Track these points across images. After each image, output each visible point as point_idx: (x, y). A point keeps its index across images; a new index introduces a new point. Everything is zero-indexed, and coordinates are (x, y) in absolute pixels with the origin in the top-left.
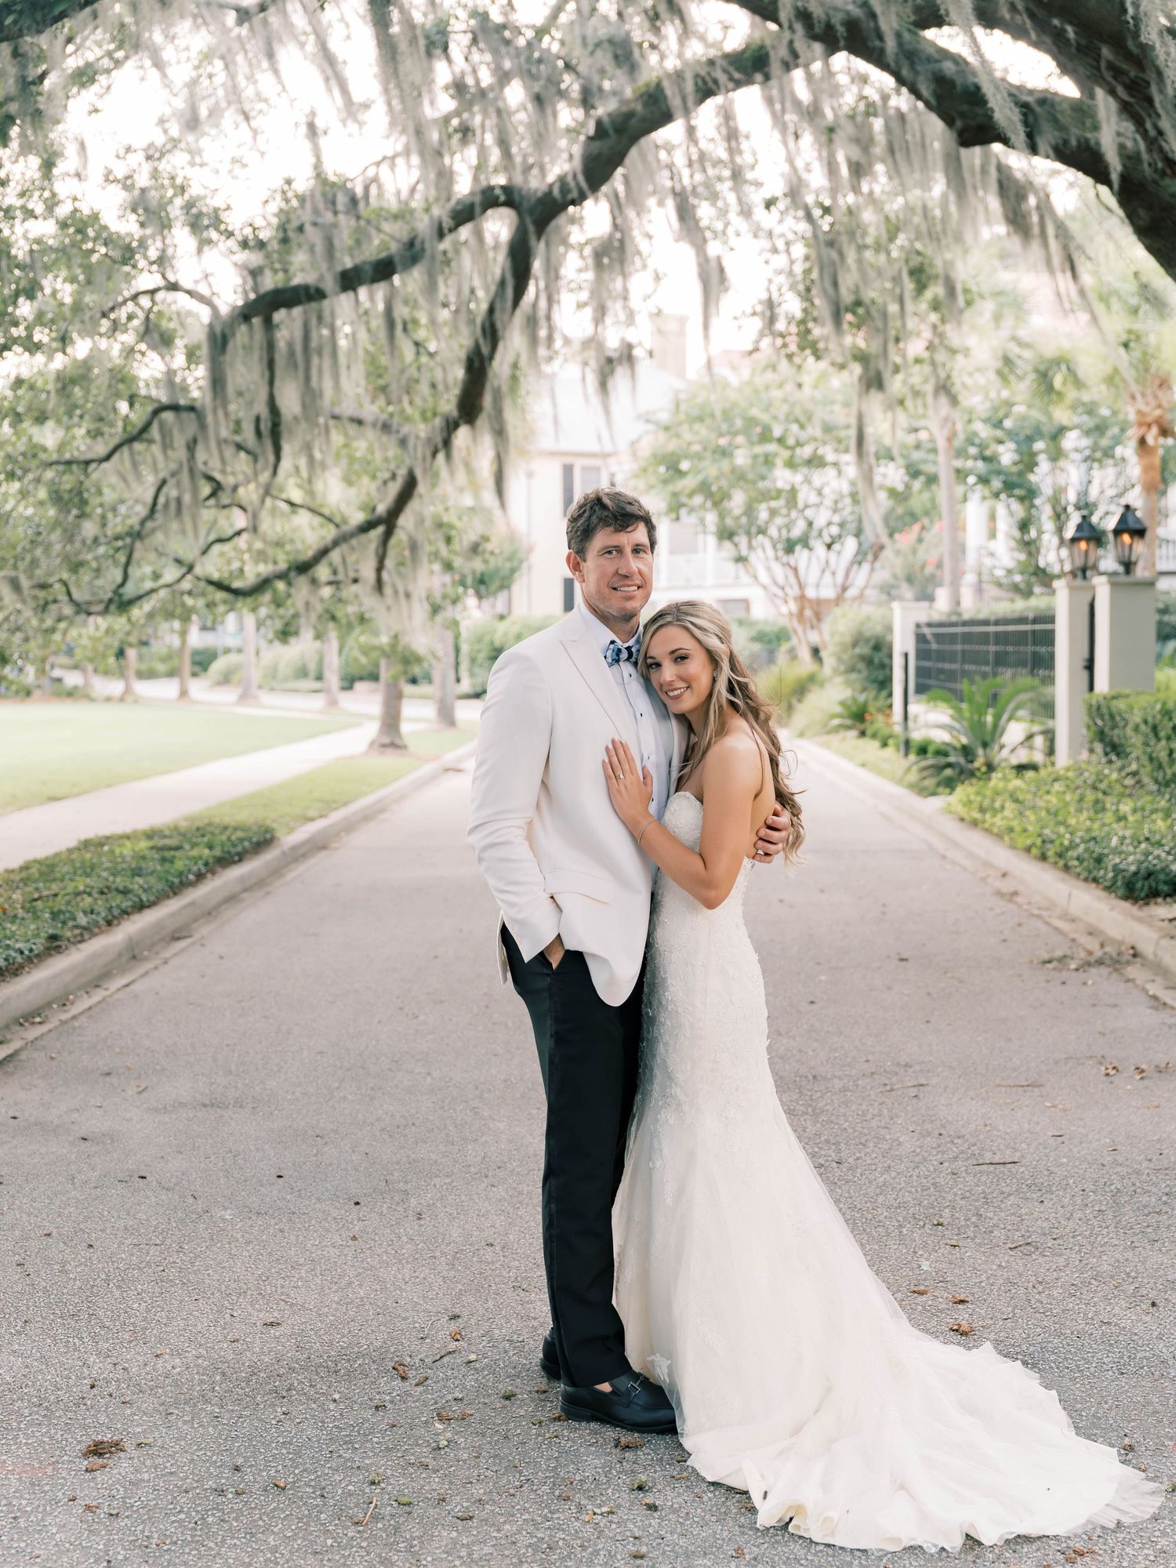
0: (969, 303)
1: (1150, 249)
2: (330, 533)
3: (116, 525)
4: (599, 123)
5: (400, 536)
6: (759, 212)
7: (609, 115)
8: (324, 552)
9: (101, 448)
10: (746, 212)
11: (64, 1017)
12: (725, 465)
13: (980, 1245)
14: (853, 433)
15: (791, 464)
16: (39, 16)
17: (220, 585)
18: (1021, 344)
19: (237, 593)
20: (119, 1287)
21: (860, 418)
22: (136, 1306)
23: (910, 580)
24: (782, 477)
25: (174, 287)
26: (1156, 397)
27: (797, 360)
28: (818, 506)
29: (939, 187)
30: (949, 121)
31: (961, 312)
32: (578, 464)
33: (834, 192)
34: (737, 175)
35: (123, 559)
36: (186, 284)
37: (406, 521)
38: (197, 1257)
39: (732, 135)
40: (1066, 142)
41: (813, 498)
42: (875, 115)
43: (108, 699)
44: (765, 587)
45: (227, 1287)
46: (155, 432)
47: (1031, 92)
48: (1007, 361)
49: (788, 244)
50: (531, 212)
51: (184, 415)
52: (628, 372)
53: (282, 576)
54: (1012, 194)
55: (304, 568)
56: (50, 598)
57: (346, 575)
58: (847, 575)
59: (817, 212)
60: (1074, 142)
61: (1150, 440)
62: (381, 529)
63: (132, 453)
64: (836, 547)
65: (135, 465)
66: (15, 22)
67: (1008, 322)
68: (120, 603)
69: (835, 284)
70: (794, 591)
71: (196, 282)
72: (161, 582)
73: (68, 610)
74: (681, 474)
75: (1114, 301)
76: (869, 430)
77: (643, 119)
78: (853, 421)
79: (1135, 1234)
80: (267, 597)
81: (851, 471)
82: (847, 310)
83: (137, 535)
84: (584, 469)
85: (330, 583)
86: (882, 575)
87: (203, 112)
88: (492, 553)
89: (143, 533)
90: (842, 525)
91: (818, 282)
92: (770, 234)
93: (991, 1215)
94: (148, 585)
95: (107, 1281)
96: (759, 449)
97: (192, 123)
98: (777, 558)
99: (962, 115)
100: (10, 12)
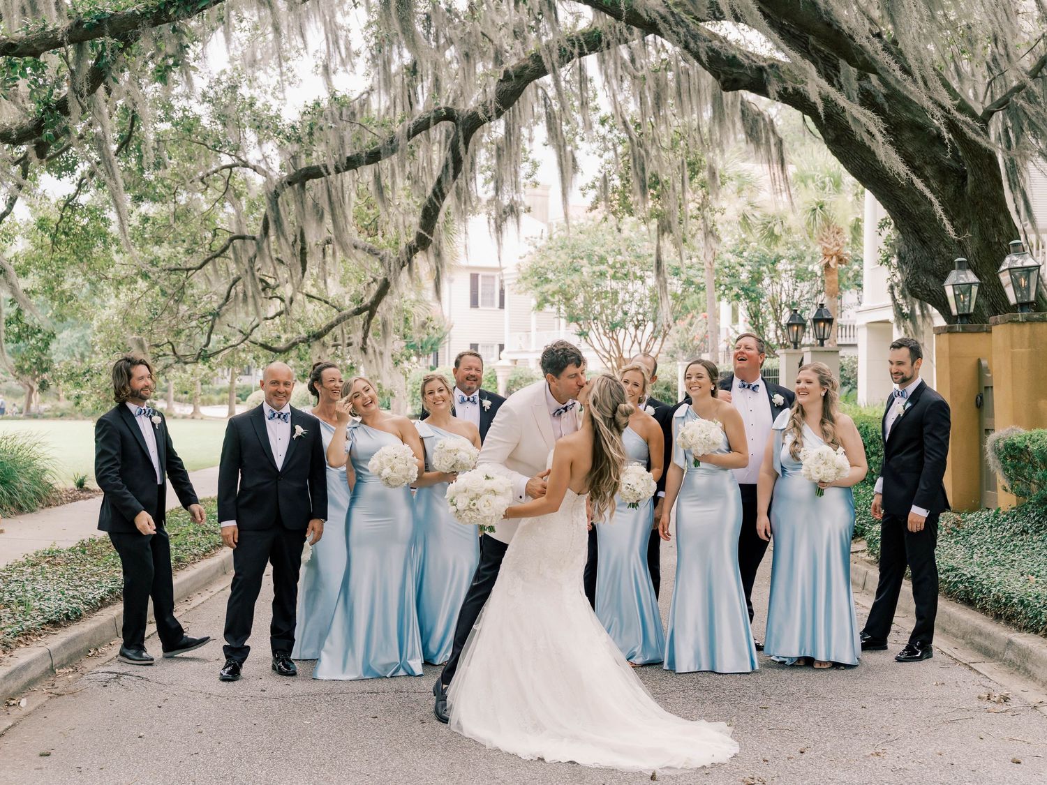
0: (723, 184)
1: (835, 153)
2: (334, 315)
3: (201, 308)
4: (506, 72)
5: (378, 317)
6: (597, 126)
7: (512, 67)
8: (331, 327)
9: (195, 261)
10: (589, 126)
11: (188, 608)
12: (576, 277)
13: (755, 737)
14: (654, 259)
15: (614, 277)
16: (189, 9)
17: (265, 346)
18: (754, 207)
19: (275, 350)
20: (247, 762)
21: (658, 249)
22: (259, 772)
23: (684, 348)
24: (610, 284)
25: (246, 165)
26: (836, 240)
27: (620, 215)
28: (631, 302)
29: (708, 113)
30: (716, 75)
31: (719, 188)
32: (481, 273)
33: (644, 115)
34: (584, 105)
35: (206, 329)
36: (253, 162)
37: (382, 308)
38: (292, 745)
39: (583, 80)
40: (785, 89)
41: (627, 297)
42: (671, 70)
43: (184, 417)
44: (597, 351)
45: (313, 761)
46: (229, 253)
47: (765, 60)
48: (745, 217)
49: (614, 145)
50: (464, 123)
51: (248, 242)
52: (515, 220)
53: (305, 341)
54: (750, 118)
55: (318, 336)
56: (161, 353)
57: (343, 341)
58: (648, 344)
59: (632, 127)
60: (790, 90)
61: (832, 264)
62: (365, 314)
63: (214, 265)
64: (642, 328)
65: (216, 271)
66: (175, 12)
67: (746, 193)
68: (204, 356)
69: (643, 170)
70: (615, 354)
71: (259, 161)
72: (230, 343)
73: (171, 360)
74: (547, 281)
75: (810, 182)
76: (664, 258)
77: (534, 70)
78: (654, 252)
79: (845, 730)
80: (293, 353)
81: (651, 281)
82: (650, 187)
83: (216, 315)
84: (483, 277)
85: (334, 346)
86: (668, 345)
87: (259, 56)
88: (433, 328)
89: (221, 313)
90: (644, 314)
91: (632, 168)
92: (604, 138)
93: (760, 720)
94: (222, 346)
95: (240, 758)
96: (597, 268)
97: (253, 63)
98: (605, 334)
99: (724, 72)
100: (172, 6)
